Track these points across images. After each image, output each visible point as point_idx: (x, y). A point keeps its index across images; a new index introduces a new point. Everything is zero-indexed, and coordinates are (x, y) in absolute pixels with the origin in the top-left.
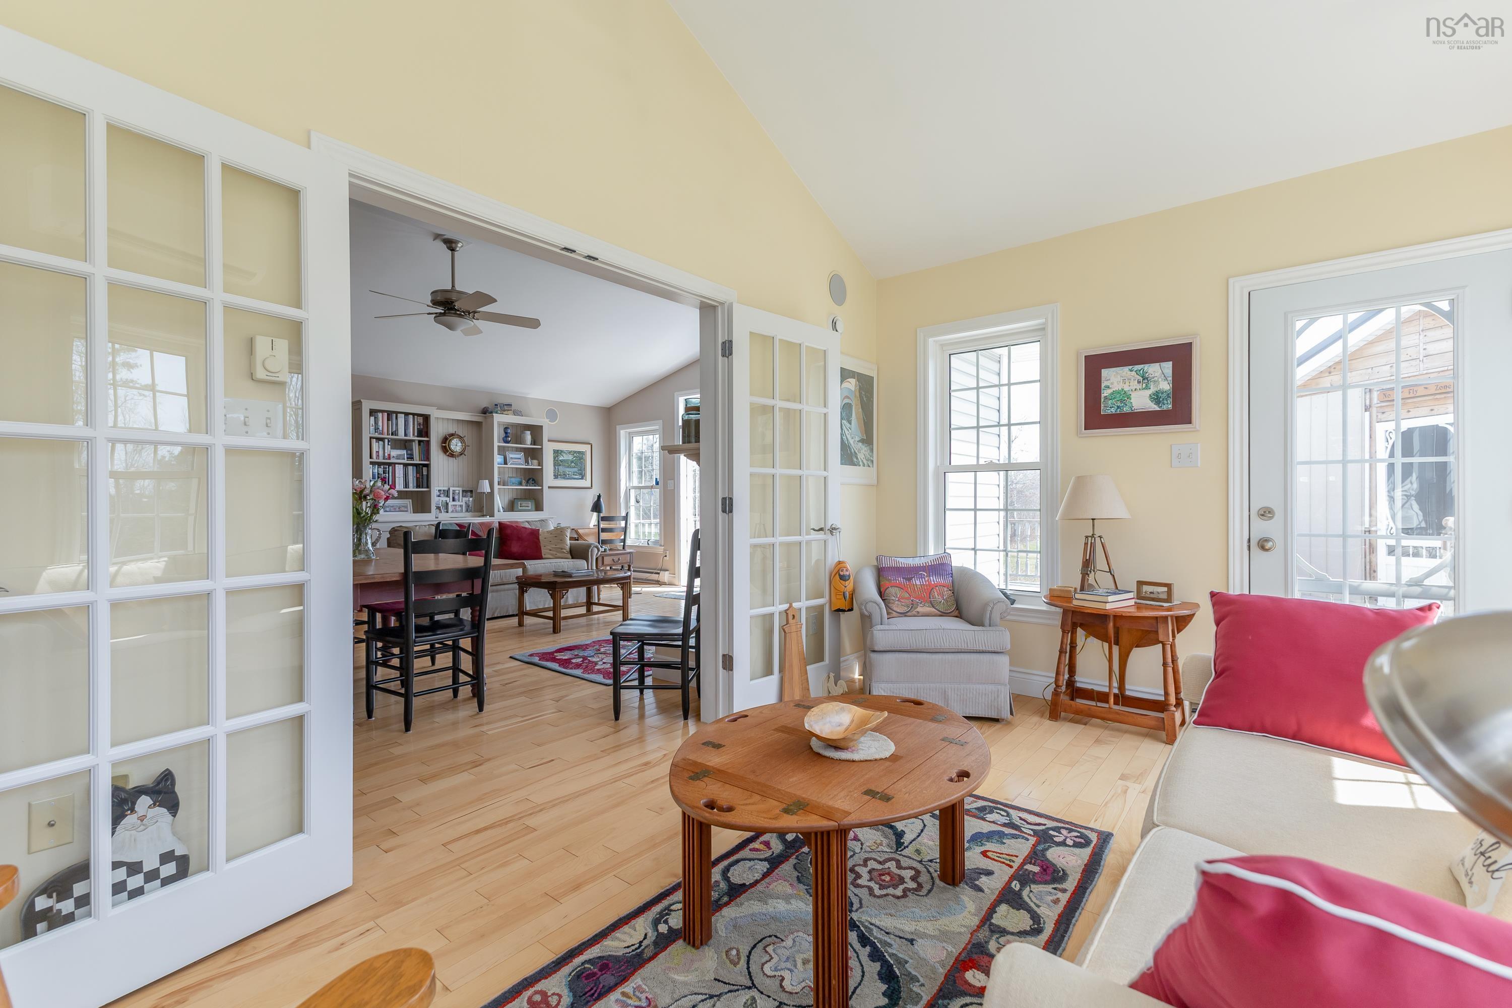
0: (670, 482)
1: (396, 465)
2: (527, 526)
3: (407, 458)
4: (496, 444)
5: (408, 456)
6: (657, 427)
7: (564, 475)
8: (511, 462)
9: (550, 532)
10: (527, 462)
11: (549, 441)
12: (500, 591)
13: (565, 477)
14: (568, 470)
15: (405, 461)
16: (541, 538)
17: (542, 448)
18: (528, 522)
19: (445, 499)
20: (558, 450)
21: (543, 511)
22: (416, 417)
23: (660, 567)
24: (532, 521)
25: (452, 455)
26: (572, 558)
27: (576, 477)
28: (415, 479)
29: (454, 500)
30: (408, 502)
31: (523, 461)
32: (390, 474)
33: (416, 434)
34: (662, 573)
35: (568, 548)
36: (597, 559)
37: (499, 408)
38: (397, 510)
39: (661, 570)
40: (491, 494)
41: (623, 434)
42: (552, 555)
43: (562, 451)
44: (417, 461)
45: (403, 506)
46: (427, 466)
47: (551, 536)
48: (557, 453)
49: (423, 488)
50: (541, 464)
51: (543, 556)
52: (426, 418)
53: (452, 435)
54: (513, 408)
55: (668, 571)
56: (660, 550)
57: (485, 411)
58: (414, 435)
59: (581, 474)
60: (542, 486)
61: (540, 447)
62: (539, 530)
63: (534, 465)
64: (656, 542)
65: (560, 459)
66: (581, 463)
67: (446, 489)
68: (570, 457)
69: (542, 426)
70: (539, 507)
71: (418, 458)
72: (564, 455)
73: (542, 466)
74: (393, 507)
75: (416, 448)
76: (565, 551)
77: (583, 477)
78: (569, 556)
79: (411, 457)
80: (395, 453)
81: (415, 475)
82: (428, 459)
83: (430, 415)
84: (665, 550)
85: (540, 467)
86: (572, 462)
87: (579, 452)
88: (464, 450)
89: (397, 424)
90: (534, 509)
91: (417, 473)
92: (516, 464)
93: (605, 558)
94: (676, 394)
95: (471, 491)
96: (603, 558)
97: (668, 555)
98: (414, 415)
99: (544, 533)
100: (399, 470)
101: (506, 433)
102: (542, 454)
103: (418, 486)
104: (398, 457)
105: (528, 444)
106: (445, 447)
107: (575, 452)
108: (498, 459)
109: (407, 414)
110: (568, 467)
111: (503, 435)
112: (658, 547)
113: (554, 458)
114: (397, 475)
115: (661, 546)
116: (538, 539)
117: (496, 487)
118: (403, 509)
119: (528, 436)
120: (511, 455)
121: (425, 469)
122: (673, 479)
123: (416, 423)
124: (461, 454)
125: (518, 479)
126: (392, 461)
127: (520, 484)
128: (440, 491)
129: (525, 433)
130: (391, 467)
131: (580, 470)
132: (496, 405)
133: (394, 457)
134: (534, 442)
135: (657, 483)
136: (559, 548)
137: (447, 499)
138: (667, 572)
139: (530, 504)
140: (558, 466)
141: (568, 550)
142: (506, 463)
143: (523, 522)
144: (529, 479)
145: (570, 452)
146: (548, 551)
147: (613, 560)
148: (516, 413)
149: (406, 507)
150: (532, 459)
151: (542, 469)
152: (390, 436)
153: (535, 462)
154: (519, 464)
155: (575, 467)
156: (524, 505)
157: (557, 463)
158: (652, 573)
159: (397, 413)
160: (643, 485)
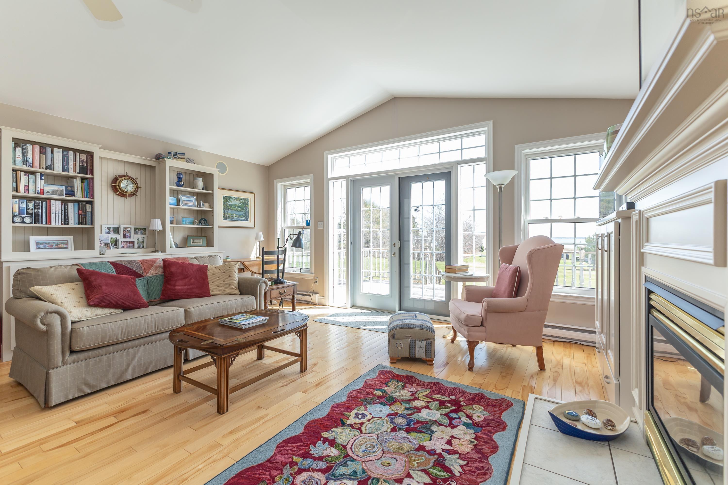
0: (320, 224)
1: (52, 201)
2: (195, 262)
3: (66, 194)
4: (168, 187)
5: (68, 192)
6: (308, 180)
7: (232, 217)
8: (184, 203)
9: (219, 268)
10: (199, 205)
11: (219, 188)
12: (156, 341)
13: (232, 218)
14: (235, 214)
15: (64, 197)
16: (209, 274)
17: (212, 193)
18: (196, 258)
19: (115, 236)
20: (227, 197)
21: (213, 246)
22: (78, 154)
23: (311, 290)
24: (201, 257)
25: (123, 194)
26: (241, 294)
27: (242, 219)
28: (77, 216)
29: (125, 237)
30: (70, 239)
31: (195, 203)
32: (44, 210)
33: (78, 171)
34: (314, 295)
35: (236, 283)
36: (265, 293)
37: (172, 156)
38: (54, 246)
39: (313, 293)
40: (163, 232)
41: (279, 186)
42: (220, 290)
43: (230, 198)
44: (79, 197)
45: (62, 243)
46: (91, 203)
47: (219, 271)
48: (226, 199)
49: (86, 224)
50: (211, 206)
51: (211, 292)
52: (90, 155)
53: (124, 176)
54: (186, 156)
55: (317, 293)
56: (311, 277)
57: (158, 157)
58: (75, 171)
59: (246, 217)
60: (213, 225)
61: (211, 192)
62: (207, 266)
63: (205, 207)
64: (308, 270)
65: (229, 204)
66: (246, 208)
67: (116, 226)
68: (237, 203)
69: (213, 174)
70: (209, 243)
71: (80, 195)
72: (232, 201)
73: (213, 208)
74: (49, 243)
75: (77, 185)
76: (233, 286)
77: (247, 219)
78: (237, 292)
79: (71, 193)
80: (49, 188)
81: (76, 211)
82: (92, 196)
83: (93, 152)
84: (315, 277)
85: (211, 209)
86: (239, 207)
87: (245, 199)
88: (137, 190)
89: (52, 159)
90: (205, 245)
91: (79, 210)
92: (189, 206)
93: (272, 292)
94: (325, 153)
95: (144, 229)
96: (270, 292)
97: (318, 281)
98: (75, 151)
99: (212, 269)
100: (56, 207)
101: (179, 178)
102: (213, 198)
103: (81, 223)
104: (54, 193)
105: (200, 190)
106: (115, 186)
107: (241, 199)
108: (170, 200)
109: (66, 150)
110: (235, 211)
111: (176, 179)
112: (309, 274)
113: (224, 203)
114: (53, 211)
115: (312, 273)
116: (206, 275)
117: (168, 225)
118: (62, 246)
119: (200, 182)
120: (183, 198)
121: (88, 207)
122: (323, 221)
123: (78, 159)
124: (133, 194)
125: (191, 219)
126: (46, 196)
127: (193, 223)
128: (109, 228)
129: (197, 179)
130: (44, 203)
131: (246, 213)
132: (169, 153)
133: (48, 192)
134: (205, 187)
135: (308, 224)
136: (227, 284)
137: (118, 236)
138: (317, 295)
139: (202, 241)
140: (227, 209)
141: (237, 285)
142: (178, 204)
143: (191, 258)
144: (201, 219)
145: (237, 199)
146: (216, 287)
147: (280, 293)
148: (188, 160)
149: (67, 244)
150: (204, 202)
151: (213, 211)
152: (44, 170)
153: (207, 205)
154: (192, 206)
155: (241, 211)
156: (196, 241)
157: (226, 207)
158: (305, 295)
159: (53, 147)
160: (296, 226)
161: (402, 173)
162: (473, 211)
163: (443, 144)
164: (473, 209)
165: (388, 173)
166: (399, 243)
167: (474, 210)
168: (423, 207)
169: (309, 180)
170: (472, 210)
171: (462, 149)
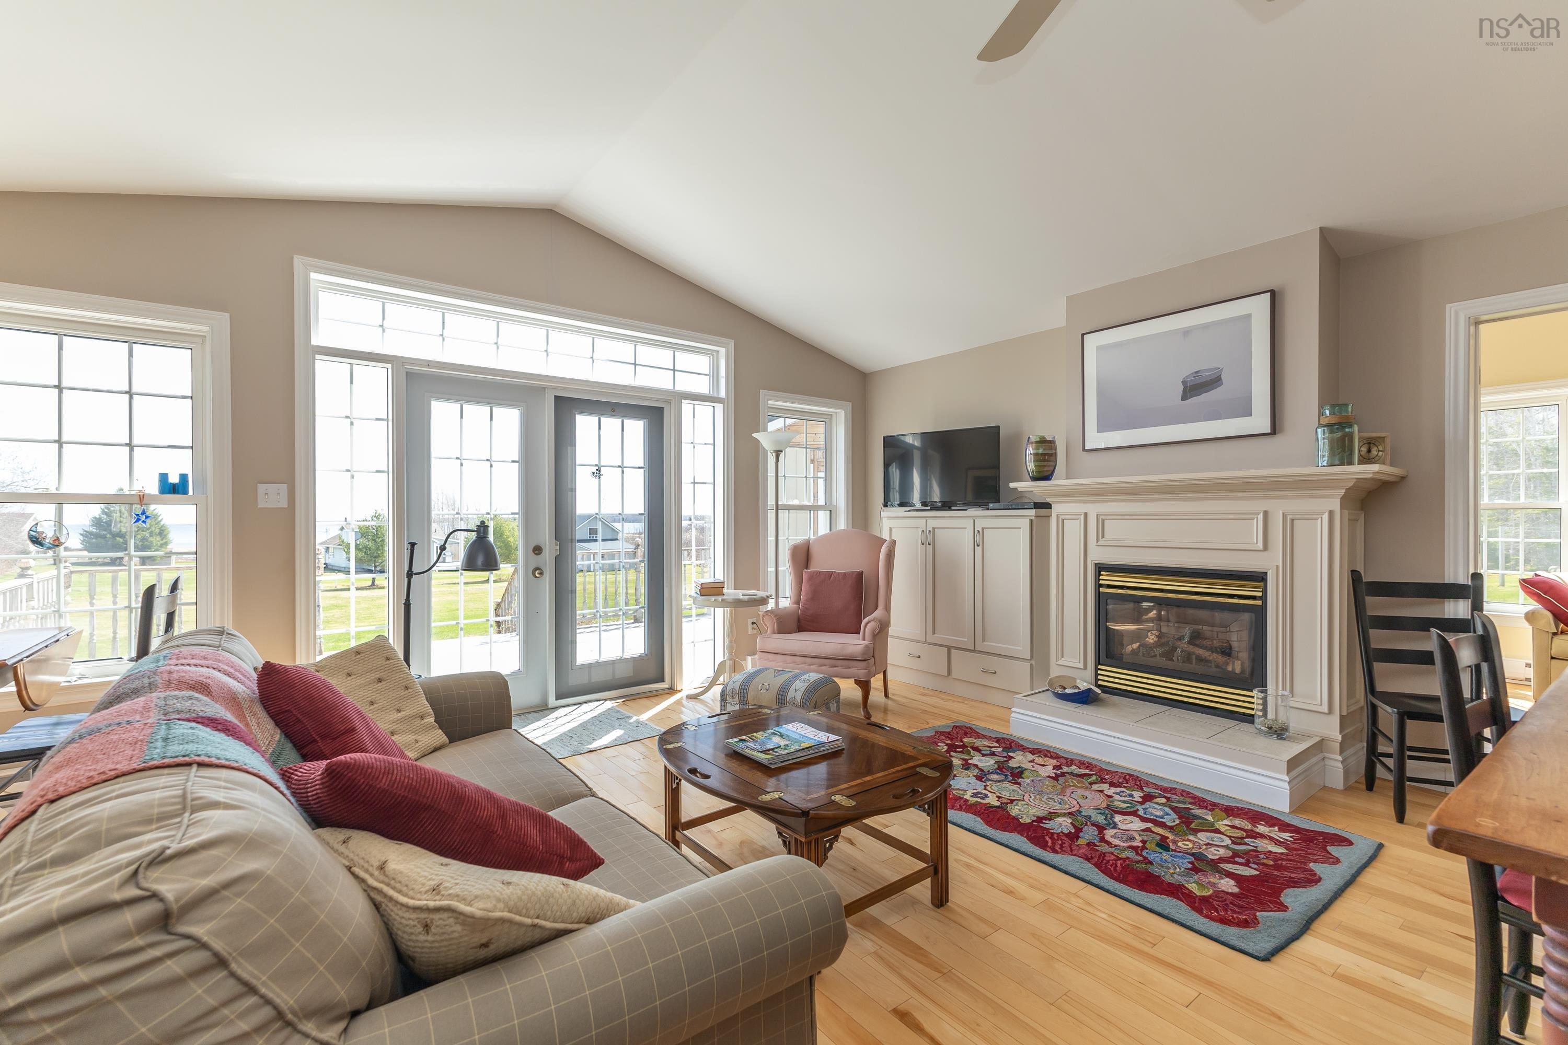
0: (269, 491)
161: (565, 389)
162: (692, 485)
163: (641, 349)
164: (692, 481)
165: (528, 379)
166: (556, 545)
167: (694, 483)
168: (625, 469)
169: (207, 329)
170: (692, 483)
171: (674, 370)
